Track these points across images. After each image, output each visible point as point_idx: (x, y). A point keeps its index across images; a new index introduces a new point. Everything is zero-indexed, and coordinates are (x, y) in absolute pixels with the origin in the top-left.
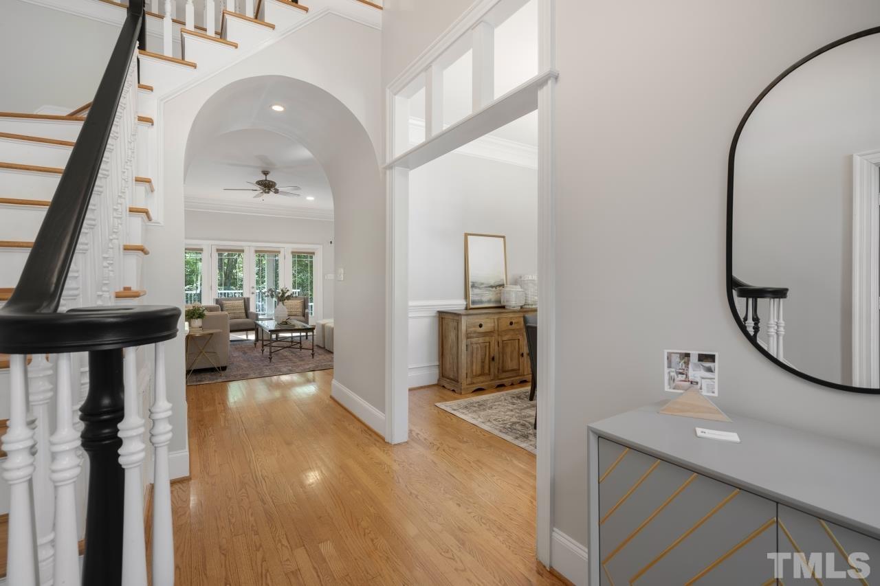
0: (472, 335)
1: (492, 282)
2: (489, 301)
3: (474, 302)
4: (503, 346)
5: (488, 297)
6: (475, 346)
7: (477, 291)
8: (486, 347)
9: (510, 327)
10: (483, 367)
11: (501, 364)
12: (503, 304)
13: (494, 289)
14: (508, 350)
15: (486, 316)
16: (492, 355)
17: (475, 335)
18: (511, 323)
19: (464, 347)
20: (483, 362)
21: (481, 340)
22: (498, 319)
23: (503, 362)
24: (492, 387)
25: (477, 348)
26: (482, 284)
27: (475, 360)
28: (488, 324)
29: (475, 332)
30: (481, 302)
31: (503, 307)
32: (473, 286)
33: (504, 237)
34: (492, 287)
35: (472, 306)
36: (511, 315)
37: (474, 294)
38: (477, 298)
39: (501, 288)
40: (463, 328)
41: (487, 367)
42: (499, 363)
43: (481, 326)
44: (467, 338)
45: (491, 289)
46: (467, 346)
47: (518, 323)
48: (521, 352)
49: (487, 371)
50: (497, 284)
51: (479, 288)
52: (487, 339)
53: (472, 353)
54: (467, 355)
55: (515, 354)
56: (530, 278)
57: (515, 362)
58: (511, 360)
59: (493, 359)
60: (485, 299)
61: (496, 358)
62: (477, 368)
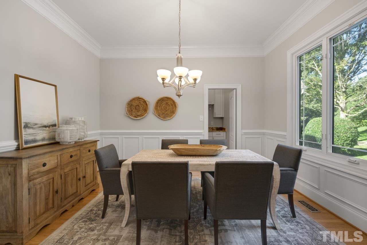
0: (35, 176)
1: (45, 123)
2: (43, 140)
3: (26, 142)
4: (64, 177)
5: (41, 135)
6: (38, 187)
7: (30, 131)
8: (50, 183)
9: (71, 160)
10: (47, 204)
11: (63, 194)
12: (57, 140)
13: (47, 128)
14: (69, 179)
15: (50, 154)
16: (55, 189)
17: (38, 176)
18: (71, 157)
19: (25, 191)
20: (47, 199)
21: (45, 178)
22: (61, 155)
23: (65, 190)
24: (55, 218)
25: (41, 188)
26: (36, 124)
27: (38, 201)
28: (51, 161)
29: (38, 173)
30: (35, 141)
31: (58, 143)
32: (26, 126)
33: (55, 86)
34: (45, 127)
35: (25, 146)
36: (71, 150)
37: (26, 134)
38: (30, 138)
39: (54, 128)
40: (25, 171)
41: (51, 202)
42: (62, 193)
43: (44, 165)
44: (30, 181)
45: (45, 128)
46: (29, 189)
47: (76, 155)
48: (78, 177)
49: (50, 205)
50: (49, 124)
51: (32, 128)
52: (51, 175)
53: (36, 194)
54: (30, 198)
55: (74, 181)
56: (80, 119)
57: (74, 187)
58: (71, 187)
59: (57, 192)
60: (39, 137)
61: (60, 192)
62: (40, 207)
